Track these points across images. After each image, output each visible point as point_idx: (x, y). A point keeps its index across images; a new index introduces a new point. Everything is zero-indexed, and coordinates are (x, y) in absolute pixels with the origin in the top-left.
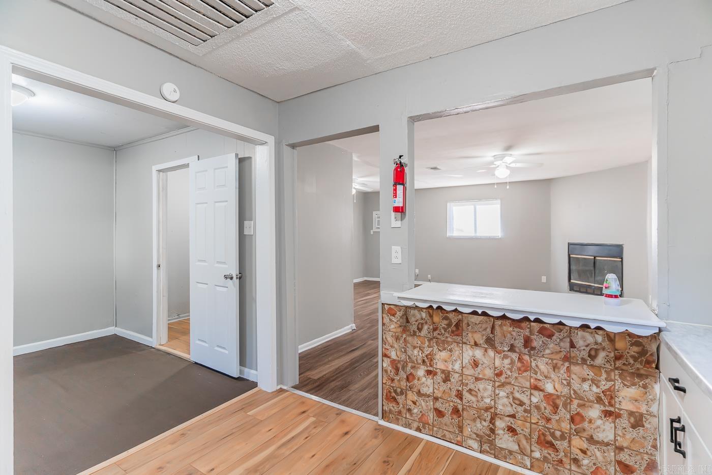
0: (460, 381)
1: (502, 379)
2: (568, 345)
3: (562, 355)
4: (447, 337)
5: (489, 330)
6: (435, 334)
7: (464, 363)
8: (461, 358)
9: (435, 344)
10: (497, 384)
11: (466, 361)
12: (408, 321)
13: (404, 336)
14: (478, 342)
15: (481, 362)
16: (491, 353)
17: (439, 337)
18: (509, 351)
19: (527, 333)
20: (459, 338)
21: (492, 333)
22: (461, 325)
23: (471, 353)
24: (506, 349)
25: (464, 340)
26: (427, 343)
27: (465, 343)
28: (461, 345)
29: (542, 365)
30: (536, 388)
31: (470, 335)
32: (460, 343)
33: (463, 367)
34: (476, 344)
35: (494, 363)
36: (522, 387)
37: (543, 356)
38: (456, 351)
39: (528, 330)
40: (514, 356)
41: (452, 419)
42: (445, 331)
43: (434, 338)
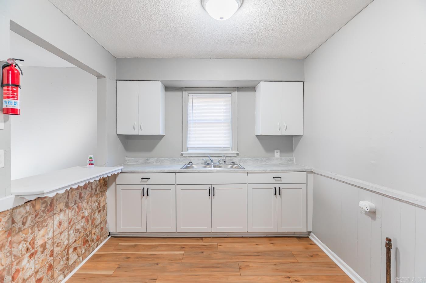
0: (52, 243)
1: (72, 223)
2: (91, 189)
3: (89, 195)
4: (45, 217)
5: (66, 198)
6: (37, 219)
7: (54, 229)
8: (53, 226)
9: (36, 229)
10: (70, 228)
11: (55, 226)
12: (13, 222)
13: (10, 239)
14: (62, 209)
15: (63, 221)
16: (67, 211)
17: (39, 220)
18: (74, 205)
19: (80, 191)
20: (52, 213)
21: (68, 199)
22: (53, 202)
23: (58, 219)
24: (73, 205)
25: (55, 212)
26: (30, 231)
27: (55, 214)
28: (53, 217)
29: (84, 204)
30: (83, 217)
31: (58, 207)
32: (52, 216)
33: (54, 232)
34: (61, 211)
35: (68, 217)
36: (79, 221)
37: (85, 200)
38: (49, 224)
39: (80, 189)
40: (76, 207)
41: (47, 276)
42: (43, 213)
43: (36, 223)
